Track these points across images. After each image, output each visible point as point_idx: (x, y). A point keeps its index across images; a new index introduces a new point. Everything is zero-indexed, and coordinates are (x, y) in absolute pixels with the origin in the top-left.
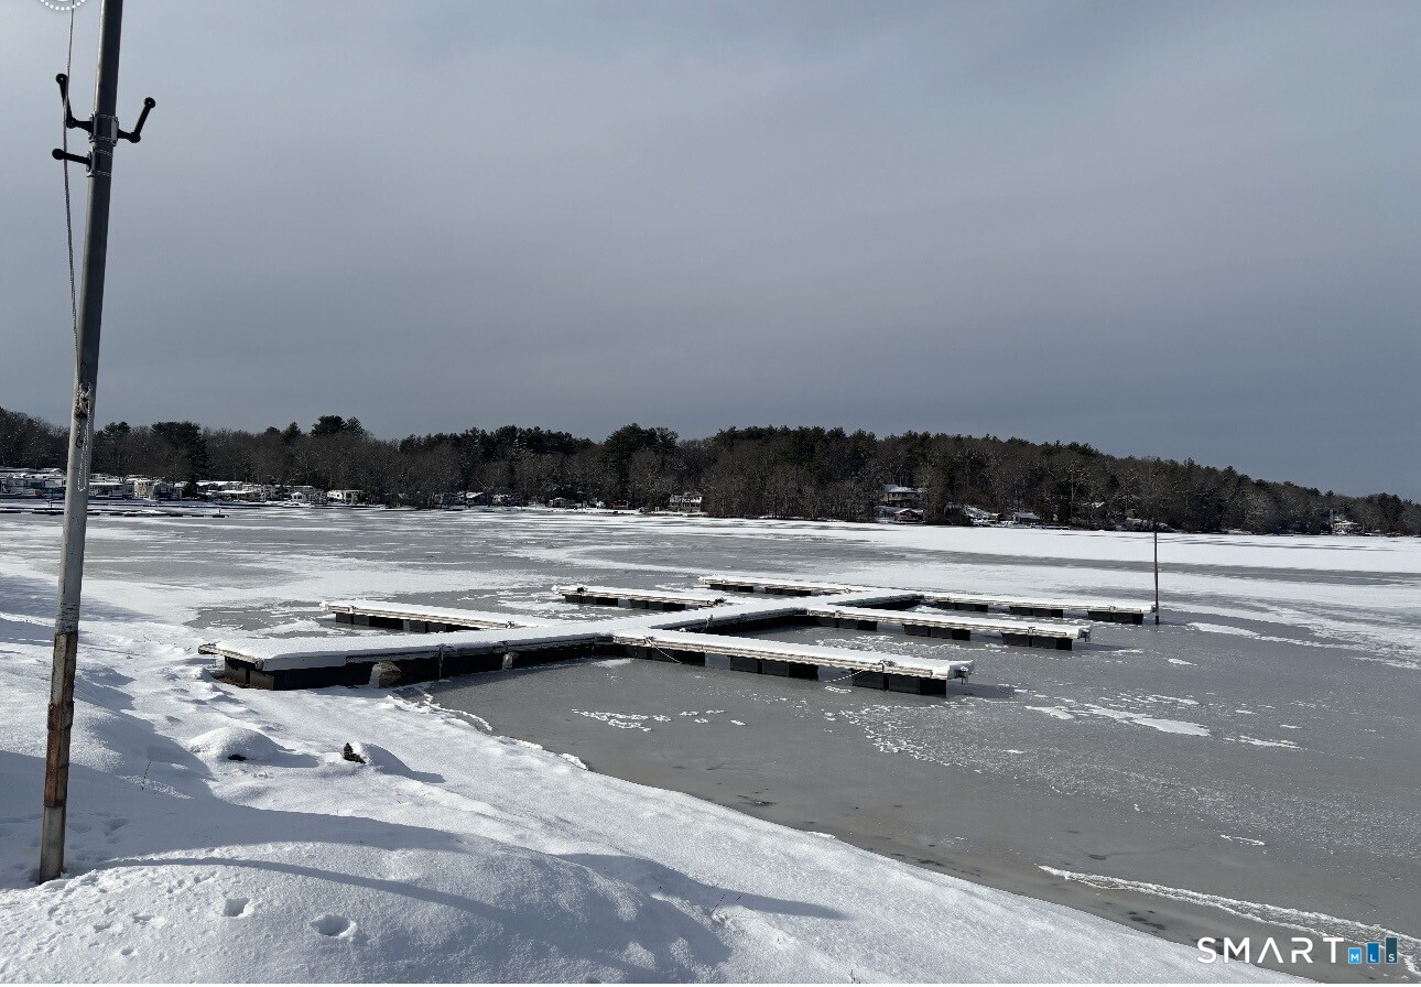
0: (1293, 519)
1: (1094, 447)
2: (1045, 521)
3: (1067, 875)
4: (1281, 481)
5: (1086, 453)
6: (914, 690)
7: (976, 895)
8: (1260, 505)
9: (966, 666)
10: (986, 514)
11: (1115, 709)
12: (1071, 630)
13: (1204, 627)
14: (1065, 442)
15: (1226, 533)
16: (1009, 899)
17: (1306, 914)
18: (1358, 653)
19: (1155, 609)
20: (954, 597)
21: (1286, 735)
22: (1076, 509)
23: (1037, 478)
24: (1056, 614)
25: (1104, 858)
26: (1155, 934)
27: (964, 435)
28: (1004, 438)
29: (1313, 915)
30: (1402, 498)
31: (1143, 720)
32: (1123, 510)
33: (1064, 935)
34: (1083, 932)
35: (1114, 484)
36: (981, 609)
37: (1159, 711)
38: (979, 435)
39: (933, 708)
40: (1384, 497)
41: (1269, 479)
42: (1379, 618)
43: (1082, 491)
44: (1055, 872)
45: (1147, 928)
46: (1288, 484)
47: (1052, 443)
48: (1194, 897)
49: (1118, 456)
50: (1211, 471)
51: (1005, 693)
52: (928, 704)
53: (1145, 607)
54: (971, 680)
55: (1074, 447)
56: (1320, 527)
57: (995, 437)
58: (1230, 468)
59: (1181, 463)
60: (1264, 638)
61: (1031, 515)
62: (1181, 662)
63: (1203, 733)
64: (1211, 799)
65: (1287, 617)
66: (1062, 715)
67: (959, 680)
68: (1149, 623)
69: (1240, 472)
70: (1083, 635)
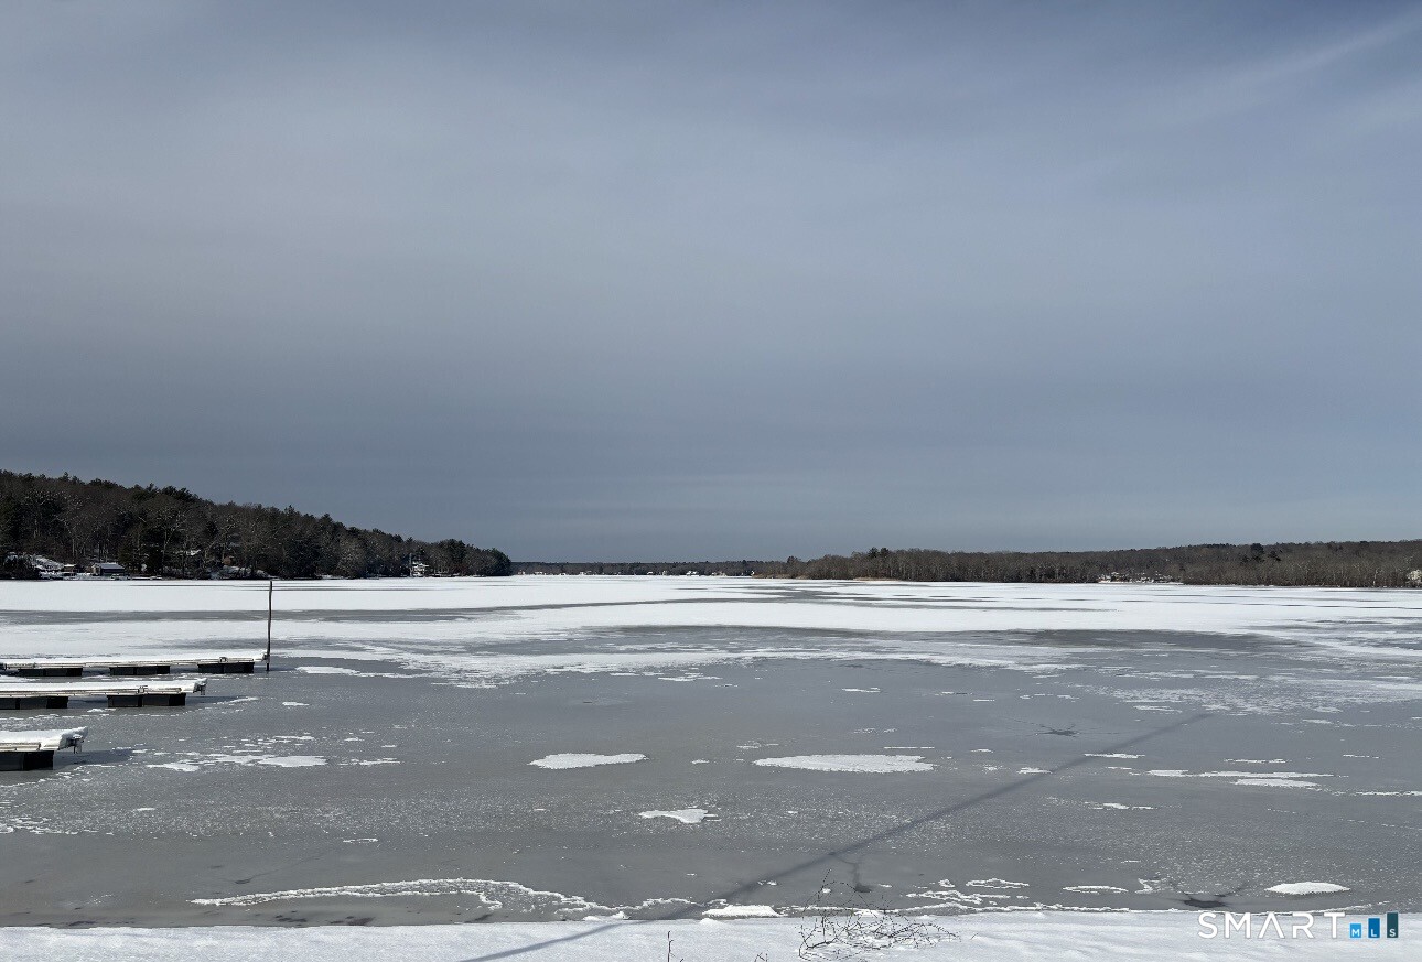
0: (379, 562)
1: (192, 492)
2: (130, 570)
3: (218, 902)
4: (370, 529)
5: (184, 497)
6: (17, 766)
7: (140, 936)
8: (351, 552)
9: (80, 733)
10: (59, 566)
11: (238, 755)
12: (186, 685)
13: (310, 670)
14: (161, 485)
15: (320, 578)
16: (172, 932)
17: (413, 883)
18: (434, 680)
19: (267, 657)
20: (43, 663)
21: (388, 753)
22: (168, 558)
23: (125, 523)
24: (163, 670)
25: (248, 881)
26: (300, 926)
27: (36, 474)
28: (86, 479)
29: (417, 883)
30: (466, 544)
31: (266, 760)
32: (220, 558)
33: (229, 944)
34: (244, 938)
35: (212, 531)
36: (75, 673)
37: (279, 751)
38: (56, 475)
39: (42, 782)
40: (452, 542)
41: (361, 527)
42: (447, 648)
43: (177, 539)
44: (206, 902)
45: (294, 923)
46: (376, 531)
47: (144, 486)
48: (327, 892)
49: (216, 503)
50: (309, 518)
51: (122, 756)
52: (36, 779)
53: (256, 656)
54: (86, 748)
55: (169, 491)
56: (402, 571)
57: (75, 478)
58: (327, 516)
59: (282, 510)
60: (362, 675)
61: (114, 565)
62: (295, 704)
63: (321, 762)
64: (332, 815)
65: (380, 654)
66: (188, 768)
67: (71, 749)
68: (260, 671)
69: (335, 520)
70: (199, 688)
